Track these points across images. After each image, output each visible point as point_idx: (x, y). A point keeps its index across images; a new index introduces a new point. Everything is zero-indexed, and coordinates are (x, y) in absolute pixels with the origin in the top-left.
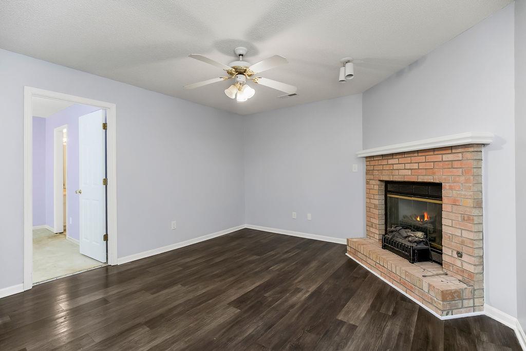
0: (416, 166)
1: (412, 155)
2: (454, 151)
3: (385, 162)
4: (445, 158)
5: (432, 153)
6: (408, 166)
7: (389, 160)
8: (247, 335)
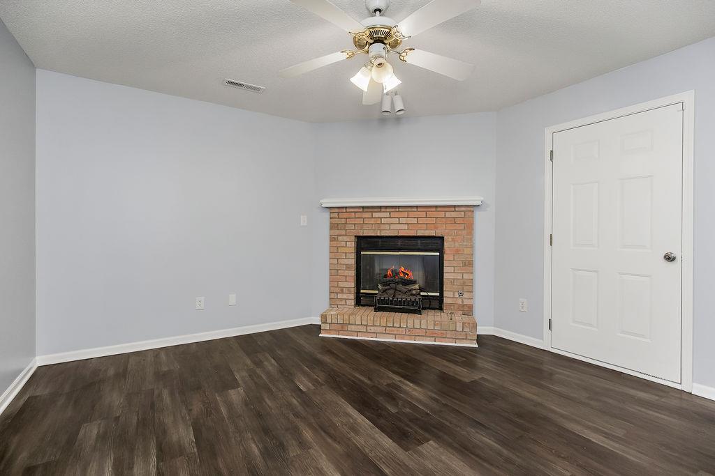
0: (414, 221)
1: (409, 209)
2: (457, 209)
3: (368, 215)
4: (448, 215)
5: (434, 209)
6: (402, 220)
7: (374, 214)
8: (499, 446)
